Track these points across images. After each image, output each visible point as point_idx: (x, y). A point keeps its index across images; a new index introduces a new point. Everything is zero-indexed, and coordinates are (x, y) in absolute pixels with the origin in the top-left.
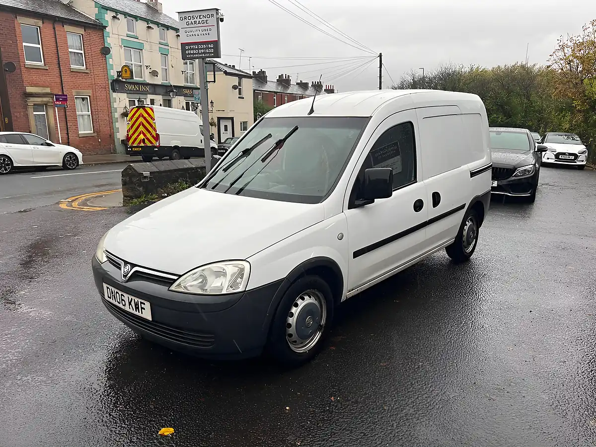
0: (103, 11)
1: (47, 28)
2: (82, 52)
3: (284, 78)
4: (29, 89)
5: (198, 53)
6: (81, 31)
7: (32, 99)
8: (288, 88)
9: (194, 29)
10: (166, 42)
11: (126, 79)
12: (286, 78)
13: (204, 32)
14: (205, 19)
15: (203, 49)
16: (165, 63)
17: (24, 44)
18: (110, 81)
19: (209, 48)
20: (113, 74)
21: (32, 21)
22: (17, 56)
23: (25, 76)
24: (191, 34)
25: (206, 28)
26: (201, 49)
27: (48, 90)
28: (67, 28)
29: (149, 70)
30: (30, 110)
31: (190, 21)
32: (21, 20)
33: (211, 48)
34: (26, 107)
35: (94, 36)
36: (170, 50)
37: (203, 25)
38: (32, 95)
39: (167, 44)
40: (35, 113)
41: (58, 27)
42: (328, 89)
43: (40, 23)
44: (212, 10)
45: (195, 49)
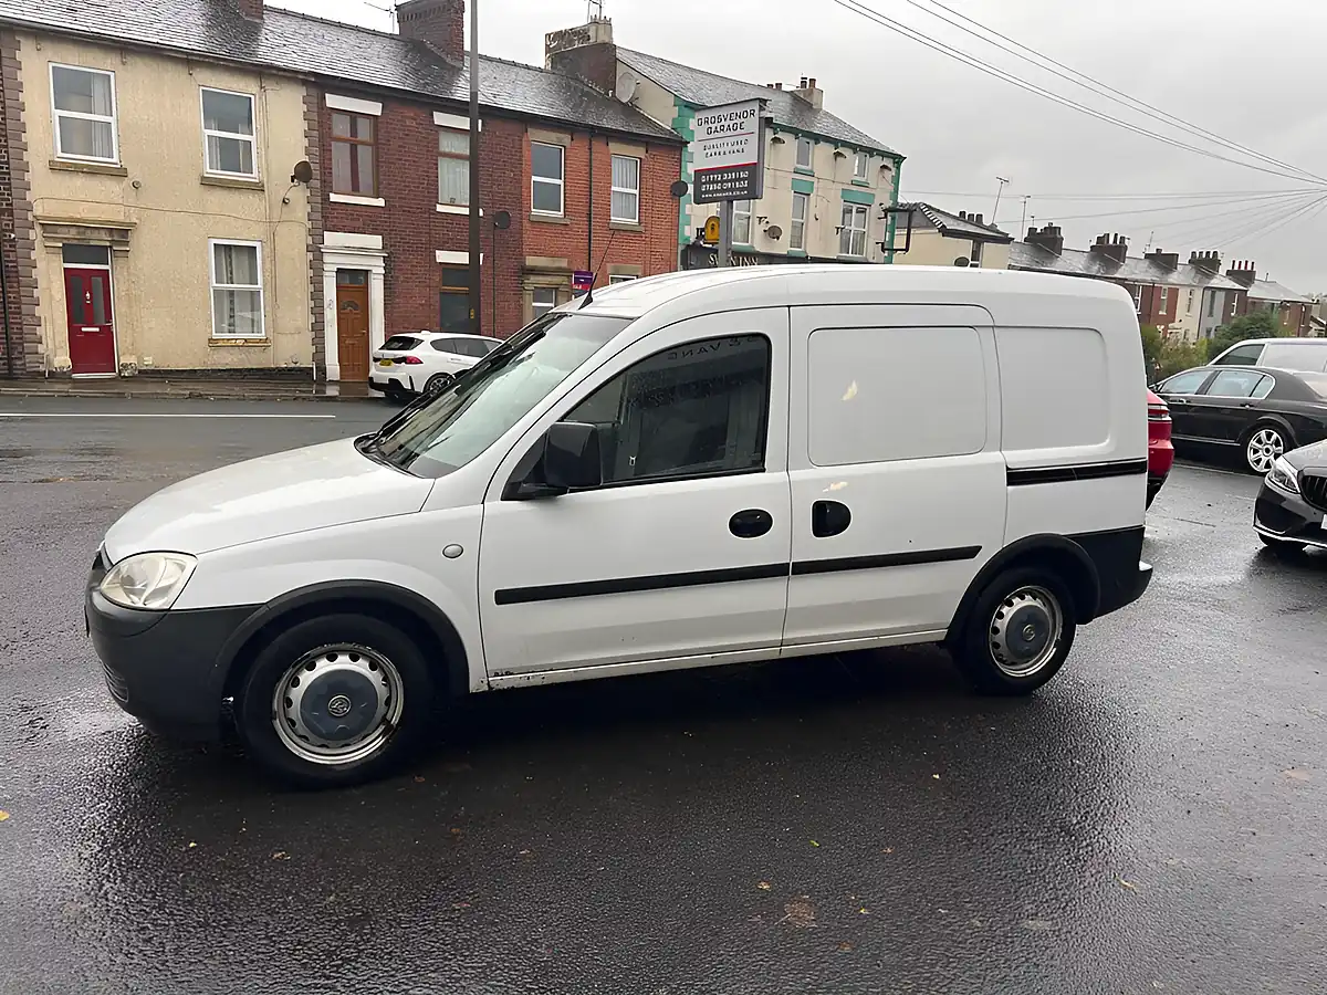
0: (687, 111)
1: (579, 150)
2: (637, 192)
3: (1111, 242)
4: (531, 261)
5: (723, 191)
6: (640, 152)
7: (533, 279)
8: (1117, 267)
9: (720, 141)
10: (809, 167)
11: (713, 244)
12: (1115, 241)
13: (736, 148)
14: (738, 121)
15: (731, 181)
16: (800, 209)
17: (534, 178)
18: (680, 248)
19: (739, 179)
20: (689, 233)
21: (553, 136)
22: (520, 201)
23: (529, 236)
24: (713, 151)
25: (739, 139)
26: (727, 181)
27: (564, 263)
28: (614, 147)
29: (764, 226)
30: (528, 297)
31: (713, 126)
32: (536, 136)
33: (744, 179)
34: (520, 292)
35: (662, 161)
36: (815, 185)
37: (736, 133)
38: (534, 271)
39: (812, 171)
40: (534, 304)
41: (598, 146)
42: (1239, 271)
43: (566, 139)
44: (751, 103)
45: (717, 182)
